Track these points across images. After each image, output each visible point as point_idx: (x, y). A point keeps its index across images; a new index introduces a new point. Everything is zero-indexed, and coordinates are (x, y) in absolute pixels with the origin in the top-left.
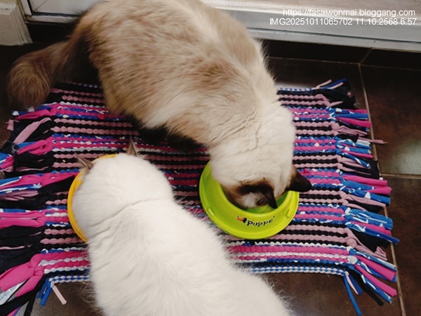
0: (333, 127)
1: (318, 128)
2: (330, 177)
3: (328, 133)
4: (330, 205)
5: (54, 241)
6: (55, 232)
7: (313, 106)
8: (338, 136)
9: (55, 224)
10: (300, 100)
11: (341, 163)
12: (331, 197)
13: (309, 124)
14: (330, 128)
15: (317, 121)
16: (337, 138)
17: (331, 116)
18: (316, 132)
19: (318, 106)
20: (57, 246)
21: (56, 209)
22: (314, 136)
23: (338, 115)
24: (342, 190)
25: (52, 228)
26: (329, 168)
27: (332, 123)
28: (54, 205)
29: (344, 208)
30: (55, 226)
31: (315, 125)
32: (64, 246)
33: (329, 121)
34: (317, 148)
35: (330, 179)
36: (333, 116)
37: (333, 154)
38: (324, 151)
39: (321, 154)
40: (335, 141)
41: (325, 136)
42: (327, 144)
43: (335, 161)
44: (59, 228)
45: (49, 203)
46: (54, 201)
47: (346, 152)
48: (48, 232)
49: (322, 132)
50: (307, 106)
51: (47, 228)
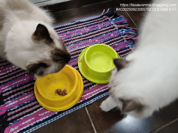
0: (115, 27)
1: (110, 29)
3: (114, 29)
5: (13, 117)
6: (13, 113)
7: (104, 21)
8: (118, 29)
9: (11, 109)
10: (98, 21)
11: (125, 38)
12: (127, 52)
13: (105, 29)
15: (108, 26)
17: (112, 23)
19: (106, 21)
20: (16, 119)
21: (10, 102)
22: (109, 32)
23: (115, 21)
24: (131, 47)
25: (11, 111)
26: (121, 41)
27: (114, 25)
28: (7, 101)
31: (108, 28)
32: (20, 117)
33: (112, 25)
34: (113, 36)
35: (124, 45)
37: (120, 36)
38: (116, 36)
40: (118, 31)
42: (115, 33)
43: (122, 38)
44: (14, 110)
45: (5, 100)
46: (7, 98)
47: (124, 33)
48: (9, 114)
49: (112, 30)
50: (102, 22)
51: (8, 112)
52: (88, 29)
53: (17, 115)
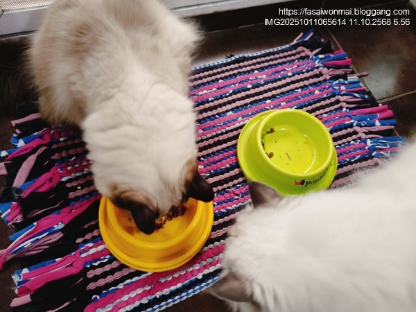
0: (323, 73)
1: (312, 77)
2: (341, 117)
3: (321, 79)
4: (352, 142)
5: (101, 282)
6: (99, 271)
7: (298, 59)
8: (330, 79)
9: (95, 262)
10: (285, 57)
11: (344, 102)
12: (349, 135)
13: (302, 76)
14: (321, 74)
15: (307, 71)
16: (330, 81)
17: (317, 63)
18: (311, 81)
19: (303, 58)
20: (107, 286)
21: (90, 245)
22: (311, 85)
23: (323, 61)
24: (356, 125)
25: (93, 268)
26: (336, 110)
27: (320, 69)
28: (86, 242)
29: (364, 141)
30: (96, 264)
31: (307, 75)
32: (116, 283)
33: (318, 68)
34: (318, 95)
35: (341, 119)
36: (319, 63)
37: (334, 96)
38: (325, 96)
39: (324, 99)
40: (330, 84)
41: (320, 82)
42: (324, 89)
43: (338, 102)
44: (102, 265)
45: (79, 240)
46: (84, 236)
47: (343, 90)
48: (90, 274)
49: (316, 80)
50: (293, 61)
51: (88, 270)
52: (264, 76)
53: (110, 279)
